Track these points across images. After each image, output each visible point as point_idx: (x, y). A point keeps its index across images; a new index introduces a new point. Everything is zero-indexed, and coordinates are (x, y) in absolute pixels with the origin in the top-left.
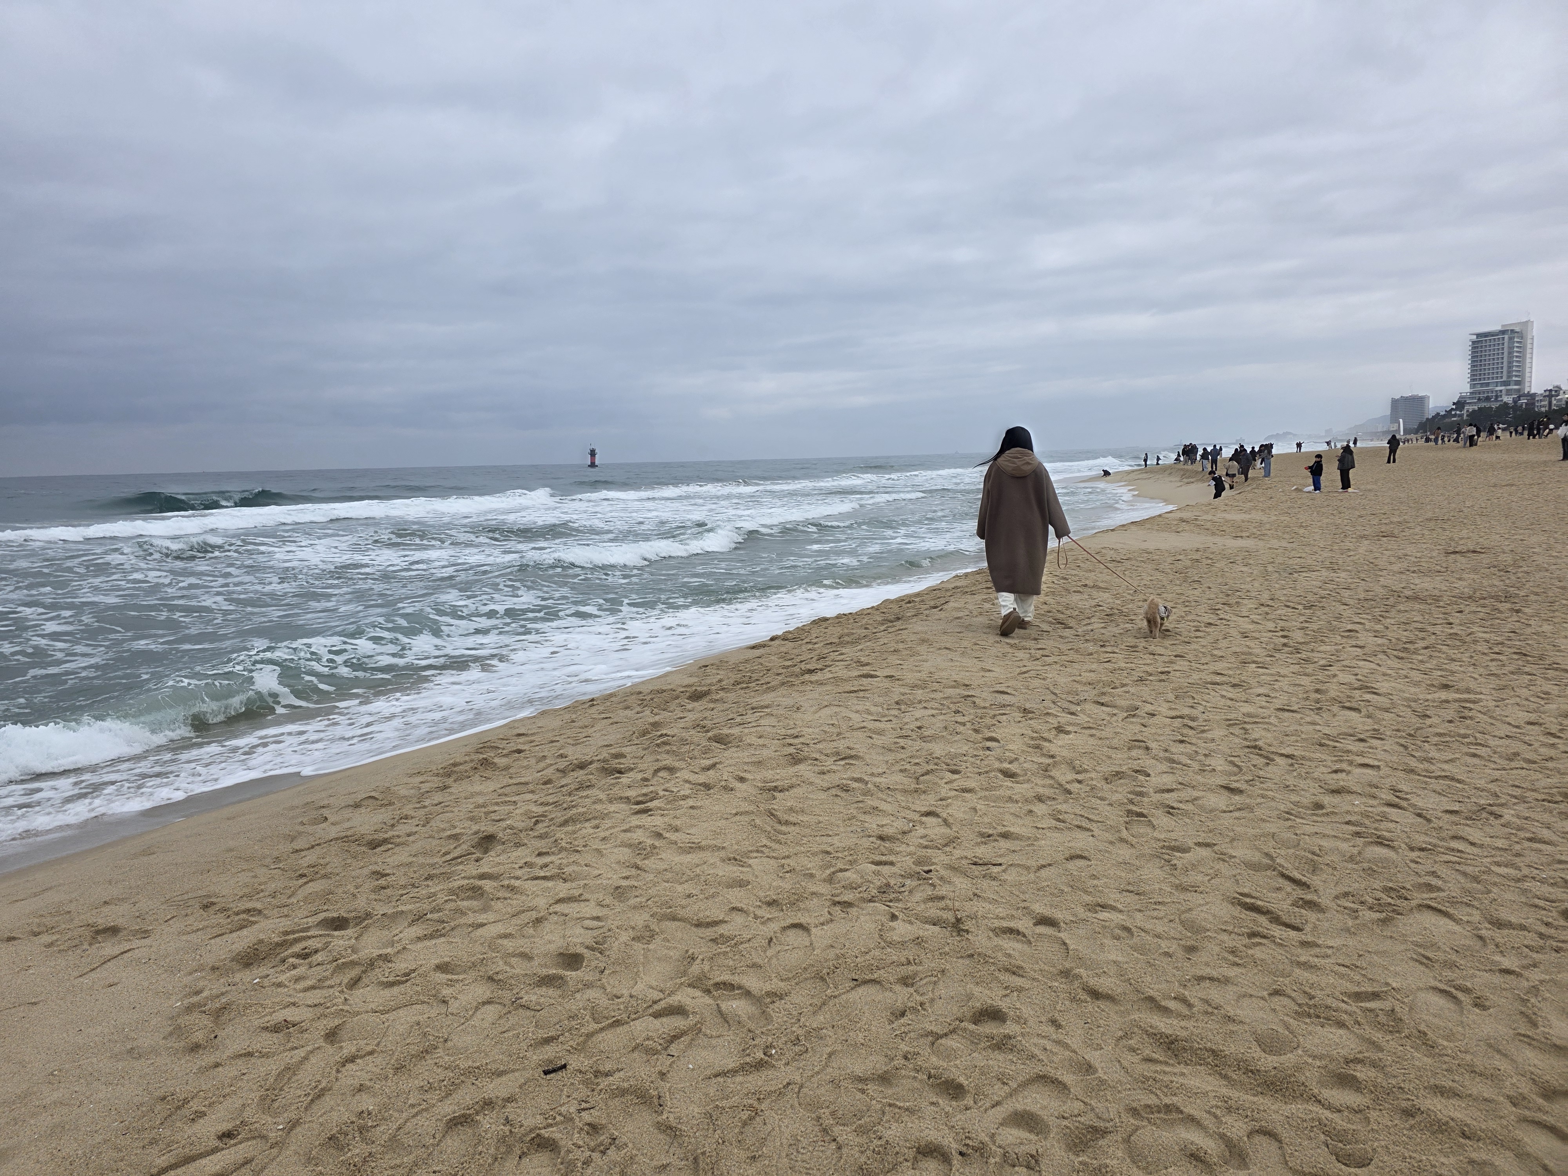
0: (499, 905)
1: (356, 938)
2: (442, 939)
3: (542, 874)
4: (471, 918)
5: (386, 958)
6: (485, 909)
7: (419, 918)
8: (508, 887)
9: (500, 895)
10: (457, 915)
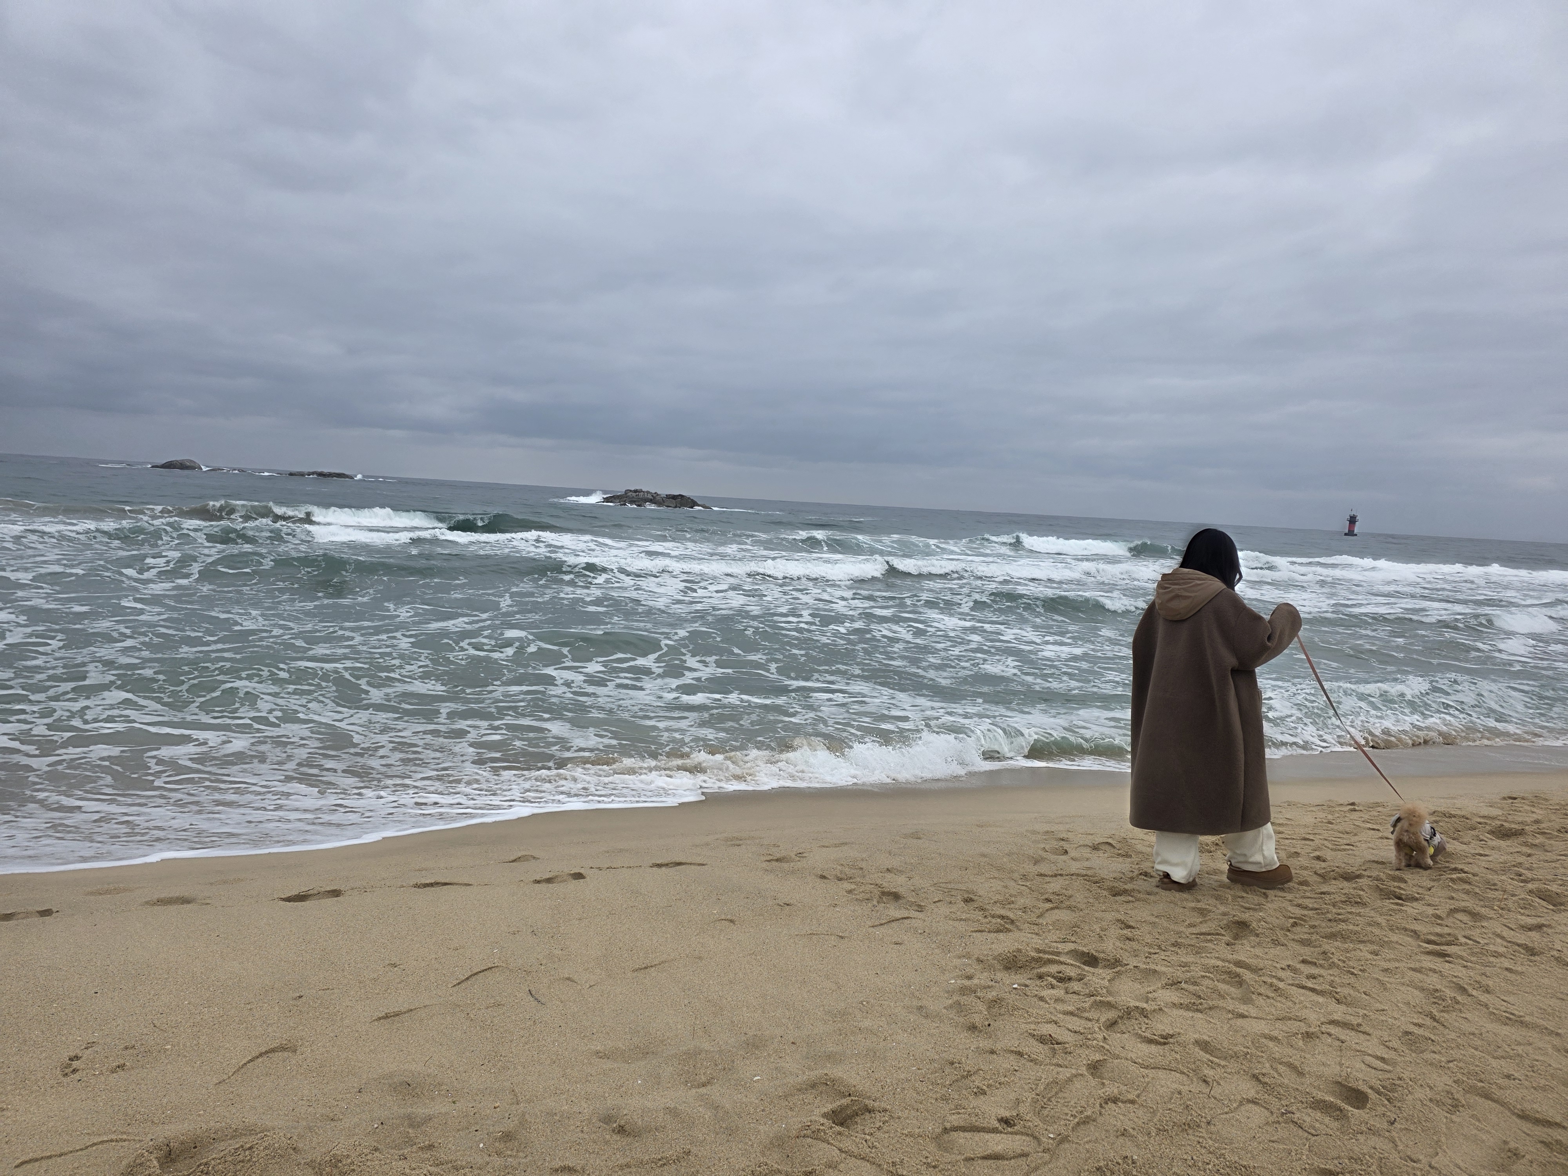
0: (1260, 1001)
1: (1109, 981)
2: (1199, 1015)
3: (1309, 984)
4: (1230, 1004)
5: (1143, 1013)
6: (1246, 1000)
7: (1174, 984)
8: (1271, 985)
9: (1262, 990)
10: (1214, 996)
